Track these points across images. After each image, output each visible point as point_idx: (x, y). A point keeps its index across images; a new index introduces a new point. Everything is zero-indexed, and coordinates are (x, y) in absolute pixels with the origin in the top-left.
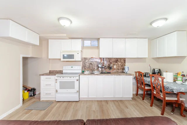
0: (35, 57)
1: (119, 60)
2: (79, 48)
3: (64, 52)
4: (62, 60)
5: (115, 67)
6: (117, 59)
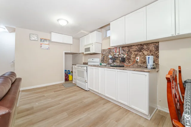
1: (145, 47)
4: (85, 53)
5: (138, 58)
6: (141, 45)
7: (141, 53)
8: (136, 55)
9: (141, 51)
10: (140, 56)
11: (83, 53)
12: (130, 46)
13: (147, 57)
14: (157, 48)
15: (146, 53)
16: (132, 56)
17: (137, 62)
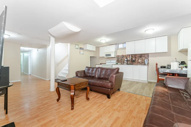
0: (94, 56)
1: (143, 55)
2: (114, 50)
3: (106, 53)
4: (105, 57)
5: (140, 61)
6: (141, 54)
7: (141, 58)
8: (139, 59)
9: (141, 57)
10: (141, 59)
11: (104, 57)
12: (135, 55)
13: (145, 60)
14: (148, 57)
15: (143, 58)
16: (137, 59)
17: (139, 62)
